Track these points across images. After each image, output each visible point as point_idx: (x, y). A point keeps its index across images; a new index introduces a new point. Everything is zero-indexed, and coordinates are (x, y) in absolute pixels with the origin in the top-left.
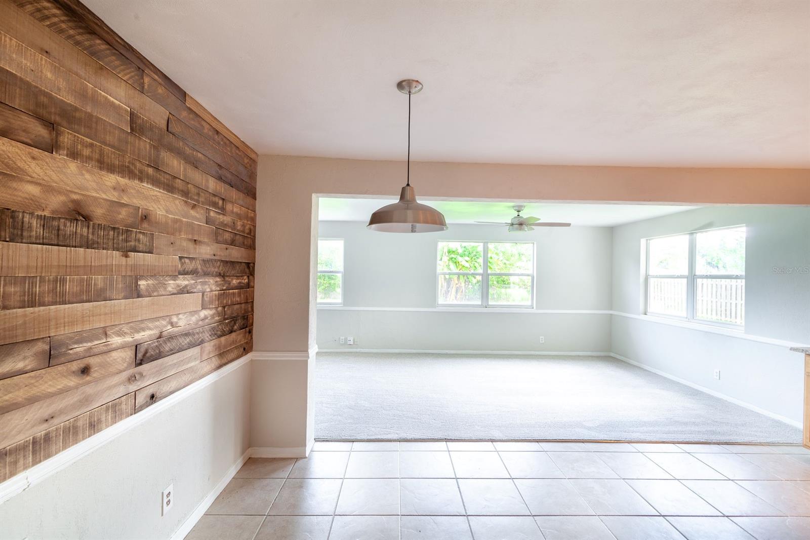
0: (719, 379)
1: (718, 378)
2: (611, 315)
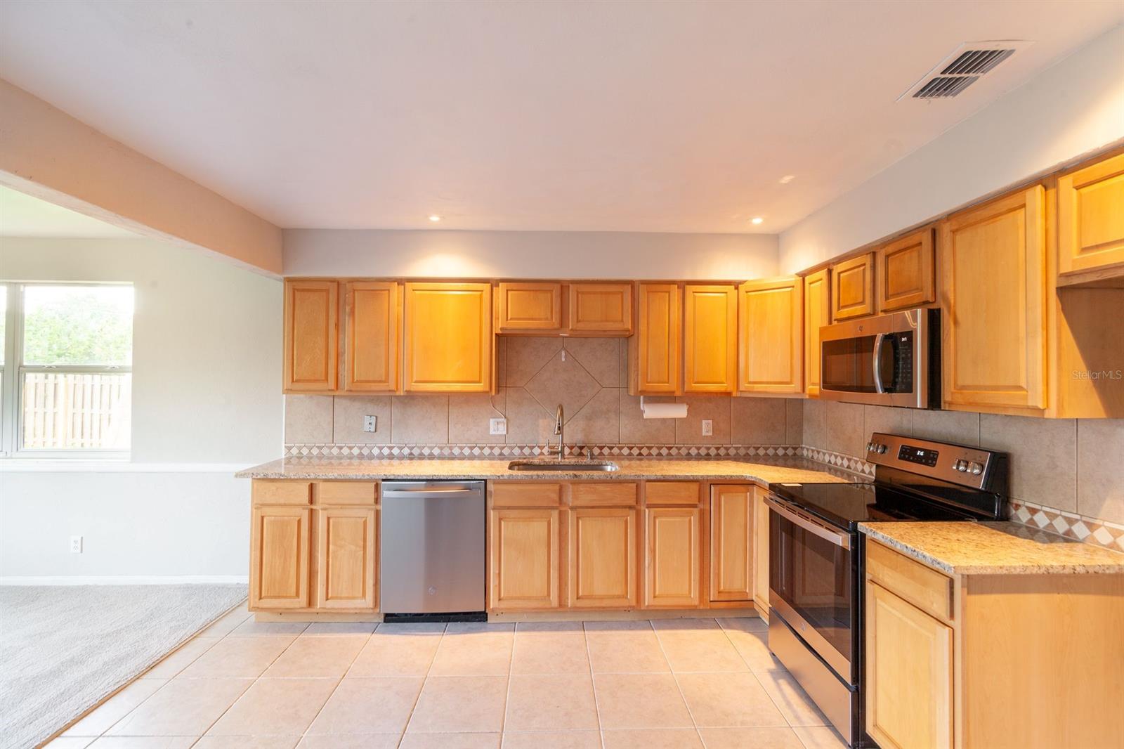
0: (82, 552)
1: (79, 551)
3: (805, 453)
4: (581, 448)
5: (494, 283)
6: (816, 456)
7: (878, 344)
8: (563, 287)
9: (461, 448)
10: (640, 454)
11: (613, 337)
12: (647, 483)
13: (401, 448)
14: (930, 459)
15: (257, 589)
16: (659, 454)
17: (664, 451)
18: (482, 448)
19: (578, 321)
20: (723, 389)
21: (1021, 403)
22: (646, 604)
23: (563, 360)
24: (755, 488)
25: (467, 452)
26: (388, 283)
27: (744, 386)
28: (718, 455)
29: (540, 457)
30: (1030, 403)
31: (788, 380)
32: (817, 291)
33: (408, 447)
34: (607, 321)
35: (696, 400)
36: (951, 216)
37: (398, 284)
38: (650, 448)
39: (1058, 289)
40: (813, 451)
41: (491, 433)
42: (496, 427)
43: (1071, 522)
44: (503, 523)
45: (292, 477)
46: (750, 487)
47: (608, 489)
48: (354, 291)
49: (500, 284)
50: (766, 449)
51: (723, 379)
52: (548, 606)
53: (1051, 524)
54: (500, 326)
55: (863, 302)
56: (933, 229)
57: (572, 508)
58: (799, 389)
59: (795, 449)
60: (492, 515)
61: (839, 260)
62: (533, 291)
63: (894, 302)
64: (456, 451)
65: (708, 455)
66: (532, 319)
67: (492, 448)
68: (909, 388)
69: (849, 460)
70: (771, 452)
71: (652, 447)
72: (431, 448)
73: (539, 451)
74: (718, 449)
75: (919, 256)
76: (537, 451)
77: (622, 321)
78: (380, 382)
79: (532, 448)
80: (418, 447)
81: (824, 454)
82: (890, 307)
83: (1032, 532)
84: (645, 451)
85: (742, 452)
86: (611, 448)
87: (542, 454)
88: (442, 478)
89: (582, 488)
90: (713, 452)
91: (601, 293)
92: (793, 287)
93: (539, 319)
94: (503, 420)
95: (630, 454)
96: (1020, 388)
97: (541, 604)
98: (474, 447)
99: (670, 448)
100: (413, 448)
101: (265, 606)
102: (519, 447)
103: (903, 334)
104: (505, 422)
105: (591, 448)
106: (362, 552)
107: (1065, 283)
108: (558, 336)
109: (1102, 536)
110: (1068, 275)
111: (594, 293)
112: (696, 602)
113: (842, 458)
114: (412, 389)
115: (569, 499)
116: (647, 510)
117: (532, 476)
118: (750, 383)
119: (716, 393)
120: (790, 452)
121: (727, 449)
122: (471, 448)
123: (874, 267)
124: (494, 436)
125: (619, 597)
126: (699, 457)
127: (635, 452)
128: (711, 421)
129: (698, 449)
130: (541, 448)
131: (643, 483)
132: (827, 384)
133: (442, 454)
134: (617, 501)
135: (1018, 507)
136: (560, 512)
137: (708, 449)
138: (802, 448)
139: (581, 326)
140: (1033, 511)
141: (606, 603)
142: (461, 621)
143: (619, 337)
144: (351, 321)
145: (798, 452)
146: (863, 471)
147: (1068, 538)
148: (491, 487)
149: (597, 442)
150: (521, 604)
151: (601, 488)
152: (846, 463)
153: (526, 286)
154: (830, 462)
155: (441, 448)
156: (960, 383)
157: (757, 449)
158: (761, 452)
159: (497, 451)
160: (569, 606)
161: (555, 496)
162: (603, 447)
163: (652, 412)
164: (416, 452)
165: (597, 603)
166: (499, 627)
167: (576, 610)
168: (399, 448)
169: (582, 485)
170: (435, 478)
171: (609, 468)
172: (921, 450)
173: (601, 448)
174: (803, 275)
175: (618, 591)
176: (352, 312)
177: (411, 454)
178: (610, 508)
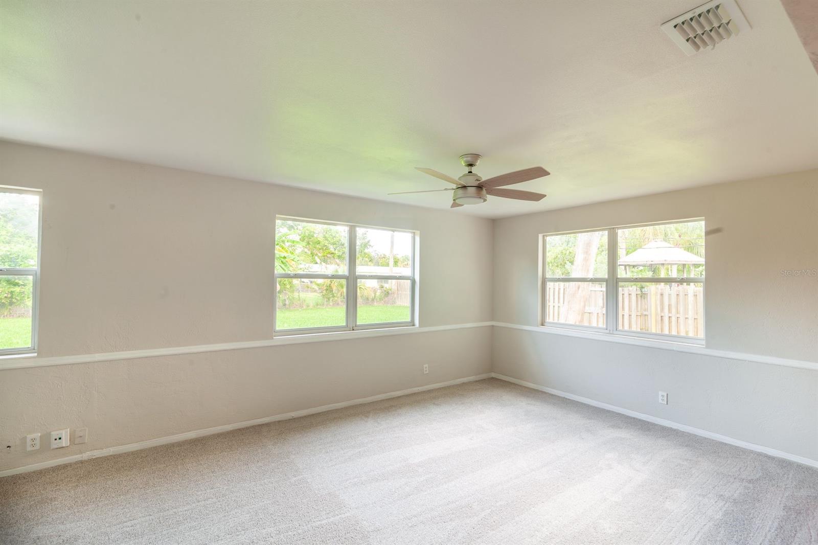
0: (667, 404)
2: (493, 326)
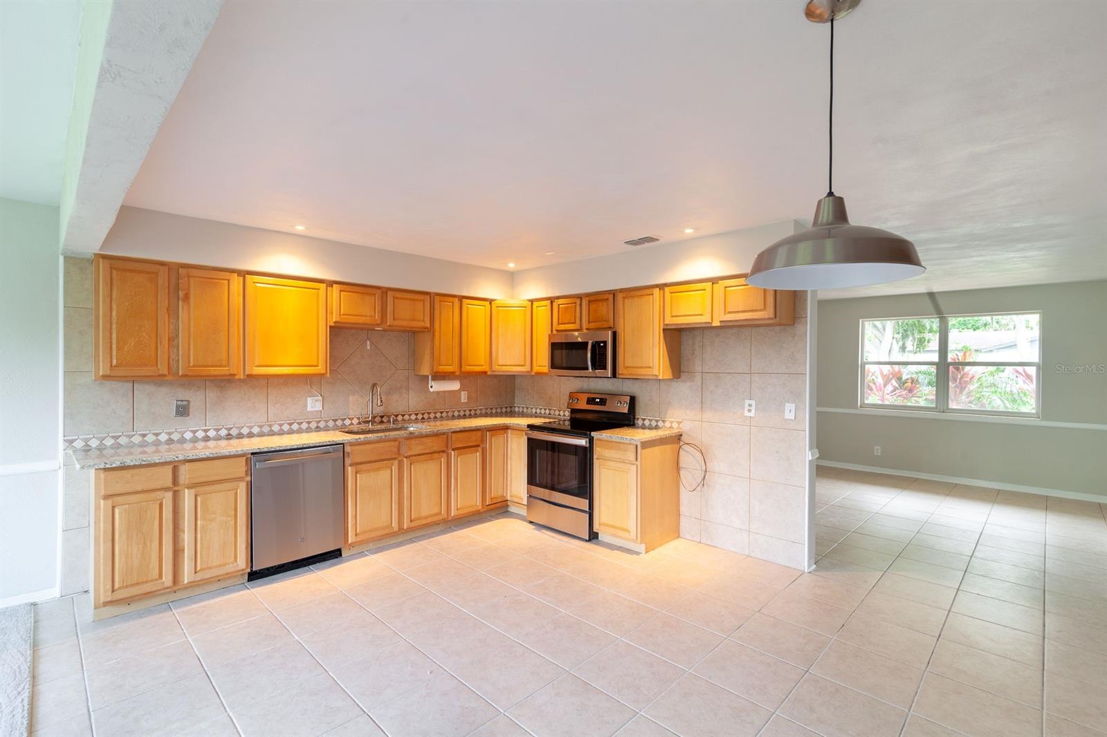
3: (517, 409)
4: (382, 417)
5: (331, 284)
6: (525, 410)
7: (590, 347)
8: (384, 291)
9: (281, 425)
10: (423, 418)
11: (404, 331)
12: (453, 434)
13: (217, 430)
14: (603, 402)
15: (110, 583)
16: (435, 417)
17: (438, 415)
18: (300, 424)
19: (394, 319)
20: (483, 370)
21: (651, 373)
22: (452, 515)
23: (368, 348)
24: (509, 431)
25: (286, 427)
26: (228, 273)
27: (495, 368)
28: (470, 415)
29: (351, 427)
30: (654, 374)
31: (523, 364)
32: (542, 312)
33: (226, 429)
34: (414, 320)
35: (466, 377)
36: (622, 290)
37: (238, 275)
38: (429, 413)
39: (664, 329)
40: (523, 408)
41: (308, 410)
42: (313, 404)
43: (657, 421)
44: (358, 475)
45: (157, 461)
46: (506, 431)
47: (430, 440)
48: (189, 277)
49: (334, 285)
50: (496, 409)
51: (483, 363)
52: (391, 531)
53: (650, 424)
54: (334, 320)
55: (574, 323)
56: (614, 293)
57: (406, 457)
58: (529, 370)
59: (511, 407)
60: (350, 470)
61: (558, 298)
62: (361, 293)
63: (592, 325)
64: (276, 428)
65: (465, 415)
66: (360, 316)
67: (309, 423)
68: (605, 368)
69: (550, 410)
70: (499, 410)
71: (430, 413)
72: (251, 427)
73: (350, 422)
74: (470, 411)
75: (607, 305)
76: (347, 422)
77: (424, 321)
78: (220, 366)
79: (343, 420)
80: (237, 428)
81: (532, 408)
82: (590, 327)
83: (644, 427)
84: (426, 416)
85: (484, 412)
86: (403, 415)
87: (352, 424)
88: (311, 445)
89: (413, 441)
90: (467, 413)
91: (410, 299)
92: (525, 307)
93: (365, 316)
94: (320, 398)
95: (417, 419)
96: (650, 367)
97: (386, 531)
98: (293, 423)
99: (442, 413)
100: (231, 428)
101: (120, 597)
102: (333, 420)
103: (602, 342)
104: (321, 399)
105: (389, 417)
106: (233, 522)
107: (666, 327)
108: (374, 330)
109: (668, 424)
110: (667, 325)
111: (406, 299)
112: (480, 508)
113: (545, 410)
114: (254, 373)
115: (404, 450)
116: (452, 452)
117: (381, 437)
118: (499, 365)
119: (479, 372)
120: (509, 410)
121: (475, 410)
122: (290, 424)
123: (581, 305)
124: (312, 412)
125: (437, 514)
126: (459, 417)
127: (420, 417)
128: (466, 392)
129: (459, 411)
130: (351, 419)
131: (450, 434)
132: (554, 365)
133: (262, 432)
134: (436, 449)
135: (638, 419)
136: (399, 461)
137: (465, 411)
138: (515, 407)
139: (396, 323)
140: (644, 420)
141: (429, 520)
142: (319, 562)
143: (409, 331)
144: (186, 307)
145: (512, 409)
146: (559, 415)
147: (657, 427)
148: (348, 449)
149: (393, 411)
150: (373, 534)
151: (425, 440)
152: (547, 412)
153: (355, 289)
154: (536, 413)
155: (261, 427)
156: (626, 365)
157: (492, 409)
158: (494, 411)
159: (313, 425)
160: (405, 528)
161: (395, 450)
162: (398, 415)
163: (436, 387)
164: (234, 432)
165: (424, 522)
166: (353, 557)
167: (410, 530)
168: (215, 429)
169: (413, 440)
170: (305, 446)
171: (412, 429)
172: (598, 398)
173: (397, 416)
174: (532, 301)
175: (436, 510)
176: (187, 297)
177: (229, 435)
178: (430, 454)
